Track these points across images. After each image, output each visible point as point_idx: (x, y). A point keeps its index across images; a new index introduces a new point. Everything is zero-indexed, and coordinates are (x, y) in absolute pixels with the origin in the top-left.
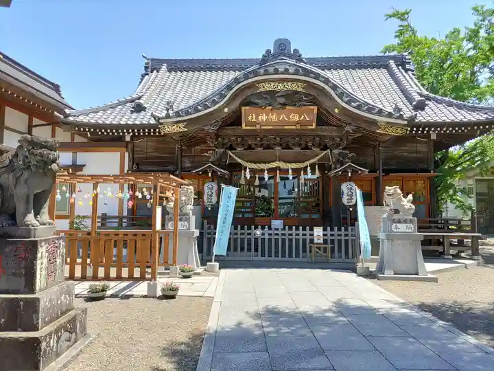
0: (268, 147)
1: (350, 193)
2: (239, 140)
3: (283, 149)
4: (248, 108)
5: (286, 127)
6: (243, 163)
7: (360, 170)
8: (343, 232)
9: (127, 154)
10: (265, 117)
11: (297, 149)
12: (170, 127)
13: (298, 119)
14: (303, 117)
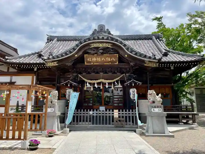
0: (97, 73)
1: (134, 94)
2: (84, 69)
3: (104, 73)
4: (87, 55)
5: (105, 64)
6: (86, 80)
7: (138, 83)
8: (131, 112)
9: (35, 77)
10: (95, 59)
11: (110, 74)
12: (50, 63)
13: (110, 60)
14: (112, 59)
